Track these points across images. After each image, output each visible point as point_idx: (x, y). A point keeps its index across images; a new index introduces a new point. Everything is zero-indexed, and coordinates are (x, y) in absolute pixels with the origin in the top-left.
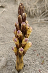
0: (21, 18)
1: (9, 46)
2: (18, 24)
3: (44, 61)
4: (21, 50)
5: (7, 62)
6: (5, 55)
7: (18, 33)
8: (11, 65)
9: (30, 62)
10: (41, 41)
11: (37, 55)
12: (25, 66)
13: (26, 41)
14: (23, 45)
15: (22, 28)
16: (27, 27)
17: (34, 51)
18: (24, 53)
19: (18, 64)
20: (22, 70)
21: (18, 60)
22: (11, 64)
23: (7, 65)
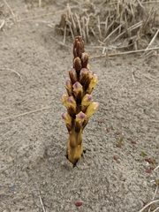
0: (80, 62)
1: (42, 117)
2: (74, 73)
3: (122, 140)
4: (82, 117)
5: (46, 150)
6: (38, 137)
7: (76, 87)
8: (56, 154)
9: (94, 145)
10: (114, 99)
11: (108, 131)
12: (84, 152)
13: (89, 99)
14: (83, 108)
15: (81, 77)
16: (91, 76)
17: (100, 122)
18: (84, 124)
19: (73, 147)
20: (81, 160)
21: (74, 139)
22: (55, 152)
23: (46, 155)
